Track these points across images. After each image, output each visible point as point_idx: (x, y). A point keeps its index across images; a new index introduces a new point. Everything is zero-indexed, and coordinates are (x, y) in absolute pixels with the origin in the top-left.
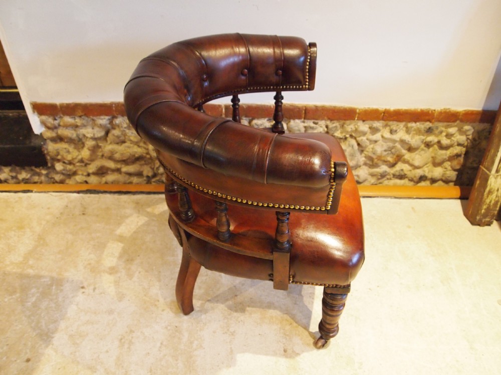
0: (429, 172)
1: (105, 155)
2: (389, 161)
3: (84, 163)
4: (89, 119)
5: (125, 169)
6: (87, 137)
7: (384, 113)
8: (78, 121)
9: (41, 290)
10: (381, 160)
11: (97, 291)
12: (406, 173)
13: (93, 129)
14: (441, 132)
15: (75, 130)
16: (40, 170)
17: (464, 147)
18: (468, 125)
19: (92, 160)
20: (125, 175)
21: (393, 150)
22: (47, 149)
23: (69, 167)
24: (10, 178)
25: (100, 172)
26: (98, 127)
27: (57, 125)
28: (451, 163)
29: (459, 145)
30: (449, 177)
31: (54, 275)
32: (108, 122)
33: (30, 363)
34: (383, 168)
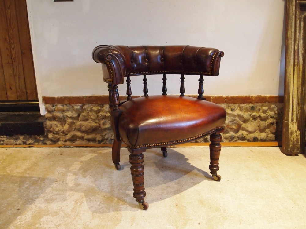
0: (258, 136)
1: (77, 128)
2: (234, 129)
3: (65, 133)
4: (71, 106)
5: (86, 137)
6: (69, 117)
7: (226, 99)
8: (65, 107)
9: (32, 182)
10: (230, 128)
11: (64, 183)
12: (245, 136)
13: (72, 112)
14: (259, 110)
15: (62, 113)
16: (40, 138)
17: (275, 119)
18: (274, 105)
19: (69, 131)
20: (86, 141)
21: (235, 121)
22: (46, 124)
23: (56, 136)
24: (22, 143)
25: (73, 139)
26: (75, 111)
27: (53, 109)
28: (270, 129)
29: (272, 117)
30: (270, 138)
31: (41, 176)
32: (80, 108)
33: (20, 211)
34: (231, 133)
